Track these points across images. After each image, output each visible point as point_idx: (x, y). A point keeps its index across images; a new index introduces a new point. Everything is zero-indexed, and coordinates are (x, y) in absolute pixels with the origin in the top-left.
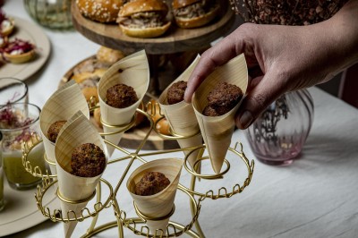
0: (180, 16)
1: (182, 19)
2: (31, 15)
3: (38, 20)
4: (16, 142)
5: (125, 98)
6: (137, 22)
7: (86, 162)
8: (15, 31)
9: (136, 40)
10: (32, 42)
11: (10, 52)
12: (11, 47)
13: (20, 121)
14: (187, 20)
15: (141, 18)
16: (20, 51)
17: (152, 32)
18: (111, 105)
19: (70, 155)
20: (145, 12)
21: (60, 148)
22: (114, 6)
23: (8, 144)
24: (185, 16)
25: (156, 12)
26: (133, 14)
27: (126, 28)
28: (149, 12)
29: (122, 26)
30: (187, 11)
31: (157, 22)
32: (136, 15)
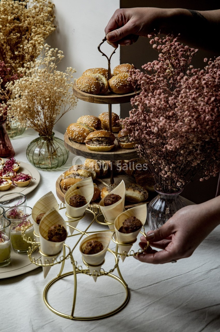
0: (121, 142)
1: (122, 143)
2: (30, 161)
3: (34, 164)
4: (18, 227)
5: (80, 202)
6: (95, 142)
7: (57, 234)
8: (20, 170)
9: (93, 152)
10: (30, 175)
11: (17, 180)
12: (18, 178)
13: (21, 216)
14: (125, 144)
15: (97, 140)
16: (23, 180)
17: (103, 148)
18: (72, 206)
19: (47, 231)
20: (99, 138)
21: (42, 227)
22: (85, 134)
23: (14, 228)
24: (124, 142)
25: (106, 138)
26: (93, 138)
27: (89, 146)
28: (102, 138)
29: (87, 144)
30: (125, 139)
31: (106, 143)
32: (94, 139)
